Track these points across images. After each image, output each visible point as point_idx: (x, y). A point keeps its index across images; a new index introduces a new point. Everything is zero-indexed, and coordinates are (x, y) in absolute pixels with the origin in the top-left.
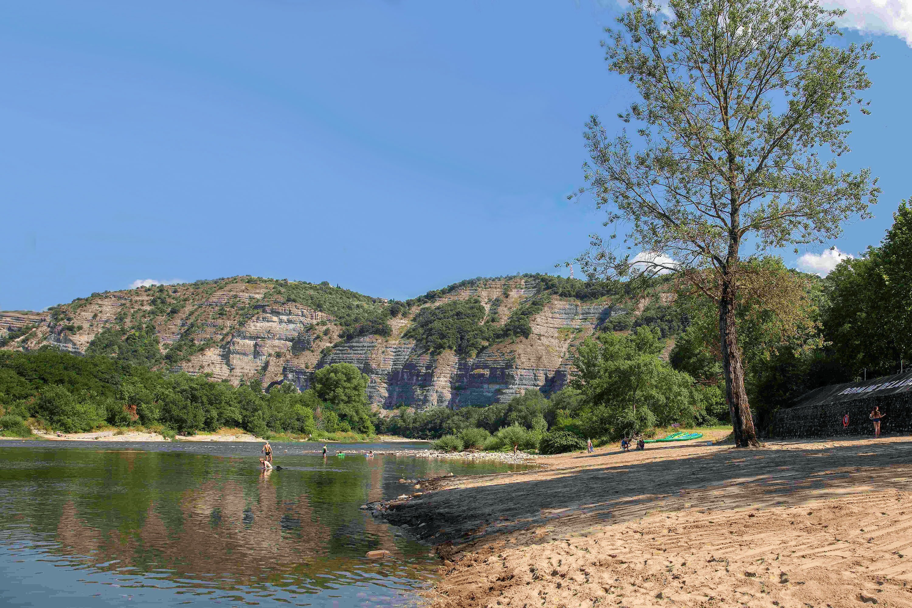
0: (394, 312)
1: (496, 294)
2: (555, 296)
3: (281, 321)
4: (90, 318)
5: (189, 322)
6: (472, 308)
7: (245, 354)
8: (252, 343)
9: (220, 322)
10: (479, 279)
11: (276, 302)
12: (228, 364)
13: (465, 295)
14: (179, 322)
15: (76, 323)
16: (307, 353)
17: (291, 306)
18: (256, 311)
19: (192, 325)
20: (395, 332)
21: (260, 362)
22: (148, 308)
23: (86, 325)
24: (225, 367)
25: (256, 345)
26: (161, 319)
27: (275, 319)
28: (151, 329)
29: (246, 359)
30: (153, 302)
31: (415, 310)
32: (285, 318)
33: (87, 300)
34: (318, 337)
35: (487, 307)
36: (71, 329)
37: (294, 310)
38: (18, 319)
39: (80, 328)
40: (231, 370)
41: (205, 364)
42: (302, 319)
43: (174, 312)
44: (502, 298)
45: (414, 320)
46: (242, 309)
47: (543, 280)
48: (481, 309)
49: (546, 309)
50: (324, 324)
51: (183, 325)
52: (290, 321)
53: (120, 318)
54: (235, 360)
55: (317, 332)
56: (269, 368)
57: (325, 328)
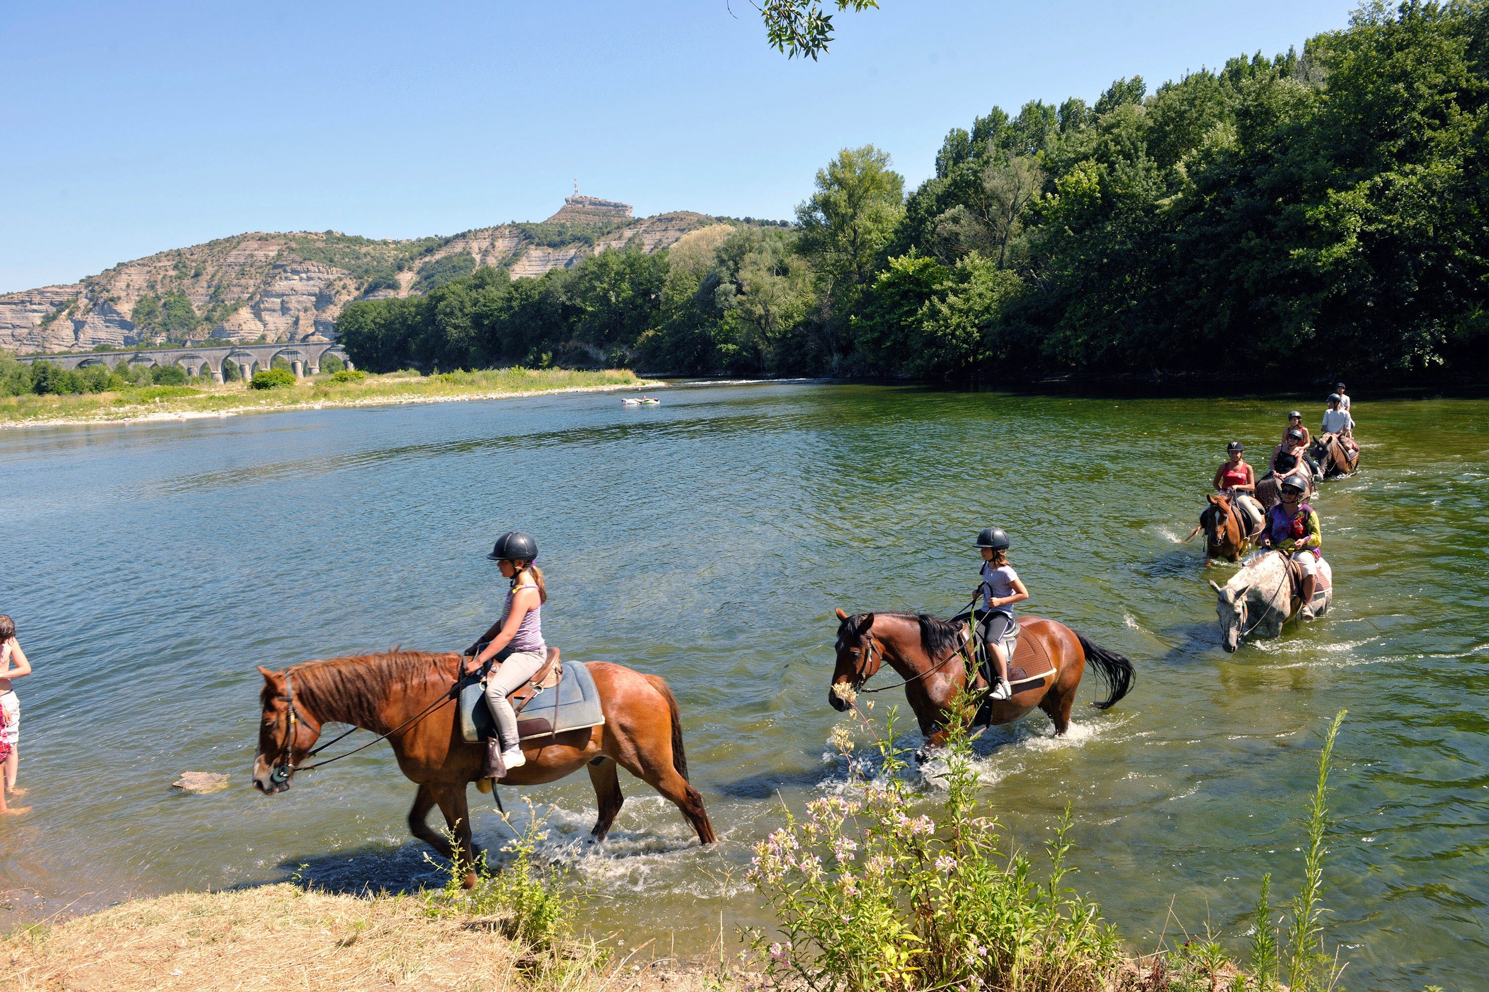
0: (400, 269)
1: (485, 244)
2: (533, 247)
3: (301, 279)
4: (124, 287)
5: (214, 283)
6: (465, 260)
7: (274, 311)
8: (279, 300)
9: (243, 281)
10: (470, 231)
11: (294, 261)
12: (261, 320)
13: (459, 247)
14: (205, 285)
15: (114, 293)
16: (332, 307)
17: (307, 265)
18: (276, 271)
19: (218, 287)
20: (404, 284)
21: (290, 317)
22: (173, 273)
23: (123, 294)
24: (259, 323)
25: (283, 302)
26: (187, 282)
27: (297, 277)
28: (182, 294)
29: (276, 314)
30: (176, 267)
31: (418, 264)
32: (304, 275)
33: (114, 270)
34: (338, 292)
35: (478, 258)
36: (112, 300)
37: (311, 268)
39: (119, 298)
40: (265, 325)
41: (242, 322)
42: (320, 275)
43: (197, 275)
44: (490, 248)
45: (419, 273)
46: (261, 267)
47: (523, 231)
48: (473, 261)
50: (340, 279)
51: (209, 287)
52: (309, 279)
53: (152, 286)
54: (266, 316)
55: (337, 288)
56: (301, 322)
57: (342, 283)
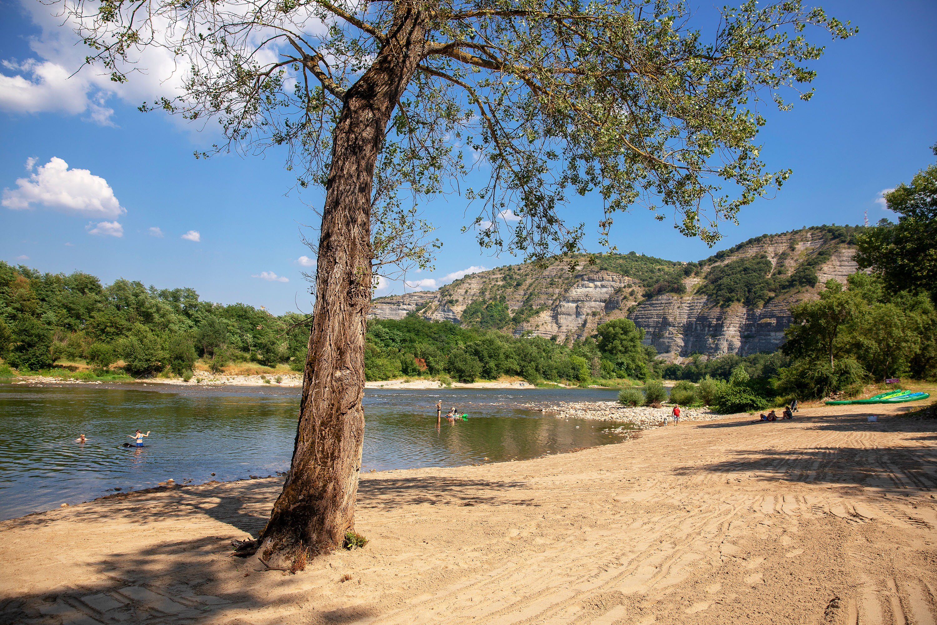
0: (687, 272)
1: (782, 248)
2: (842, 245)
3: (596, 287)
4: (463, 293)
5: (529, 292)
6: (758, 263)
7: (569, 315)
8: (574, 305)
9: (550, 290)
10: (765, 236)
11: (592, 271)
12: (557, 323)
13: (752, 252)
14: (522, 292)
15: (454, 298)
16: (616, 311)
17: (603, 274)
18: (576, 280)
19: (531, 294)
20: (688, 289)
21: (580, 321)
22: (501, 283)
23: (461, 299)
24: (555, 325)
25: (577, 307)
26: (510, 290)
27: (591, 285)
28: (503, 299)
29: (570, 318)
30: (504, 279)
31: (706, 269)
32: (599, 284)
33: (461, 280)
34: (625, 298)
35: (774, 262)
36: (451, 302)
37: (606, 276)
38: (421, 297)
39: (457, 301)
40: (560, 327)
41: (540, 323)
42: (612, 283)
43: (518, 285)
44: (788, 251)
45: (706, 278)
46: (567, 279)
47: (830, 231)
48: (768, 263)
49: (833, 258)
50: (629, 286)
51: (525, 294)
52: (603, 286)
53: (482, 293)
54: (562, 319)
55: (624, 294)
56: (587, 325)
57: (630, 290)
